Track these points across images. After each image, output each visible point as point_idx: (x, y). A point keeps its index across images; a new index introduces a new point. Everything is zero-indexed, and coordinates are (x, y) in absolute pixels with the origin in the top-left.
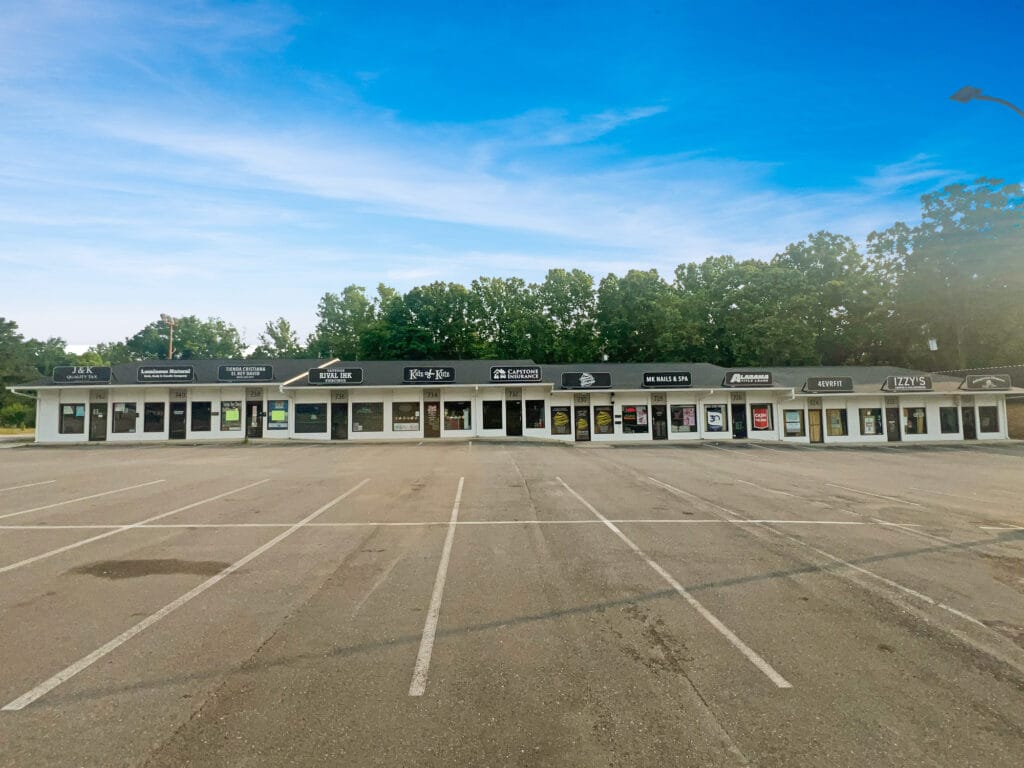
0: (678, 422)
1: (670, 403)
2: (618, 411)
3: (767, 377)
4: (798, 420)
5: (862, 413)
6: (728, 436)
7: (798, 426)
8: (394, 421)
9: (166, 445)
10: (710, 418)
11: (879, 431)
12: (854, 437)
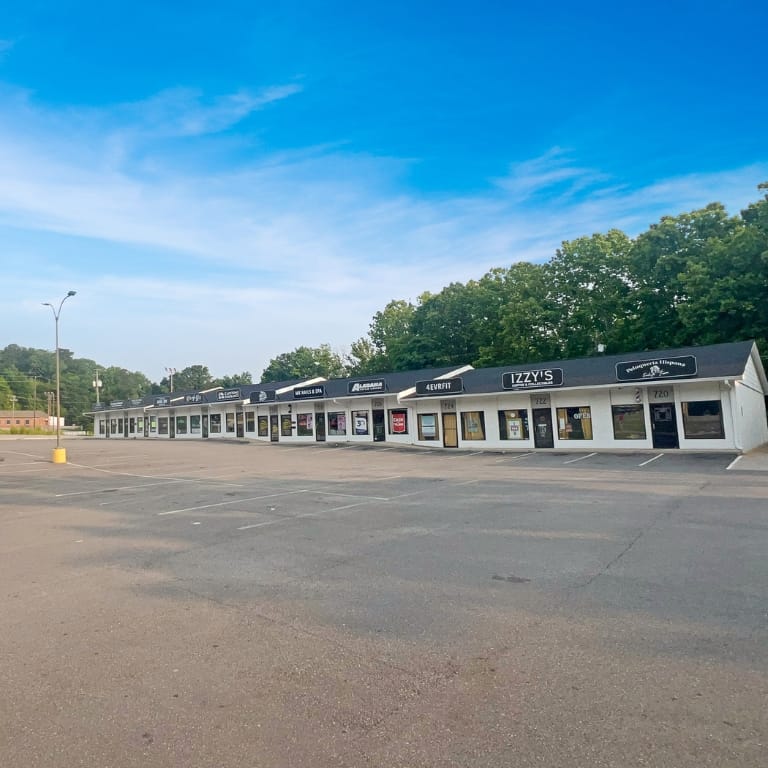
0: (334, 426)
1: (327, 411)
2: (294, 418)
3: (381, 384)
4: (434, 424)
5: (502, 415)
6: (369, 439)
7: (433, 430)
8: (192, 427)
9: (122, 439)
10: (357, 424)
11: (526, 435)
12: (493, 441)
